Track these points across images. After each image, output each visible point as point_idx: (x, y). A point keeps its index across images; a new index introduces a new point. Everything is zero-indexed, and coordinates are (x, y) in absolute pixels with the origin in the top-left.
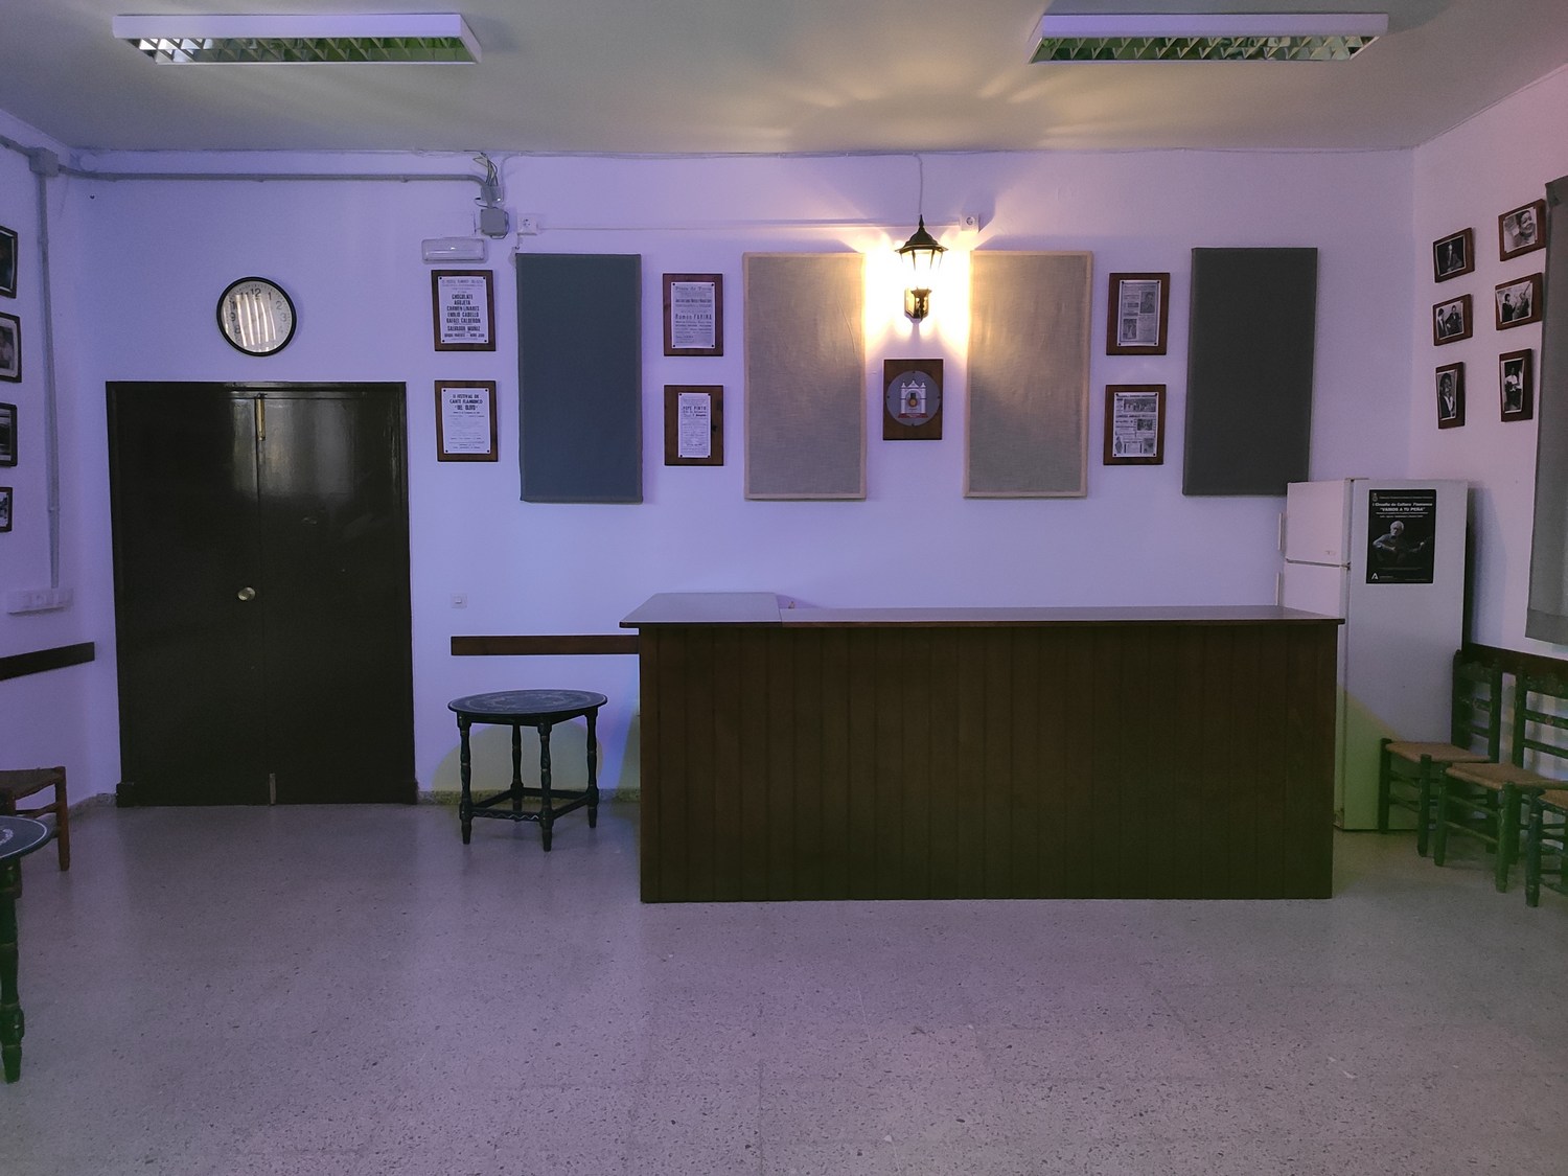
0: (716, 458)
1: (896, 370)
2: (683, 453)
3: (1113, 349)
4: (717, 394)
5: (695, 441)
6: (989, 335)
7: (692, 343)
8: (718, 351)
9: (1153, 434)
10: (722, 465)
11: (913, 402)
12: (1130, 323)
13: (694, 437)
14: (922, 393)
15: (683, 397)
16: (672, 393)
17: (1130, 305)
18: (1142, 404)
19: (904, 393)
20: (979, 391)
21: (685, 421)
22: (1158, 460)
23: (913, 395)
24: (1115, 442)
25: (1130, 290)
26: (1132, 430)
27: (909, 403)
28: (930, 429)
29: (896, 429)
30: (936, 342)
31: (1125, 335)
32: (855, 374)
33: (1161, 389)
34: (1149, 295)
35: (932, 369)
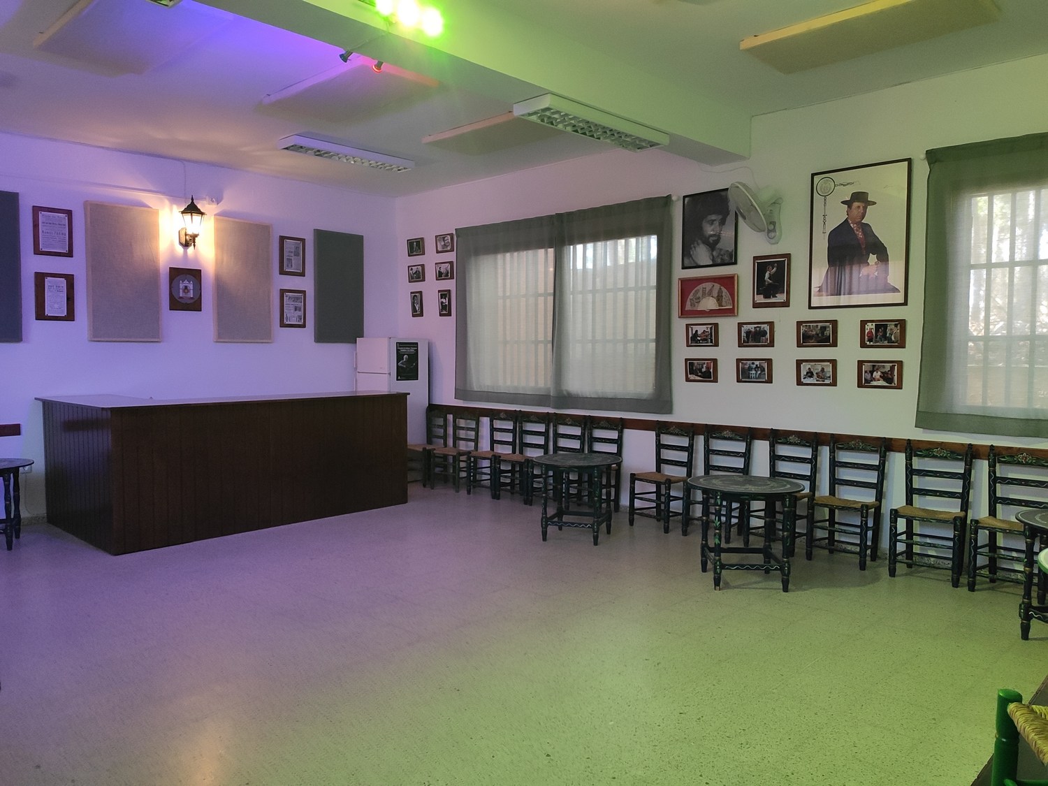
0: (70, 316)
1: (177, 273)
2: (48, 312)
3: (282, 272)
4: (70, 279)
5: (56, 306)
6: (225, 259)
7: (53, 248)
8: (70, 254)
9: (301, 313)
10: (74, 320)
11: (186, 291)
12: (289, 260)
13: (55, 302)
14: (191, 286)
15: (48, 280)
16: (40, 278)
17: (289, 252)
18: (296, 299)
19: (181, 286)
20: (221, 287)
21: (50, 294)
22: (304, 326)
23: (186, 287)
24: (285, 316)
25: (289, 244)
26: (292, 311)
27: (184, 291)
28: (195, 306)
29: (176, 304)
30: (196, 259)
31: (288, 266)
32: (155, 273)
33: (304, 292)
34: (297, 248)
35: (196, 274)
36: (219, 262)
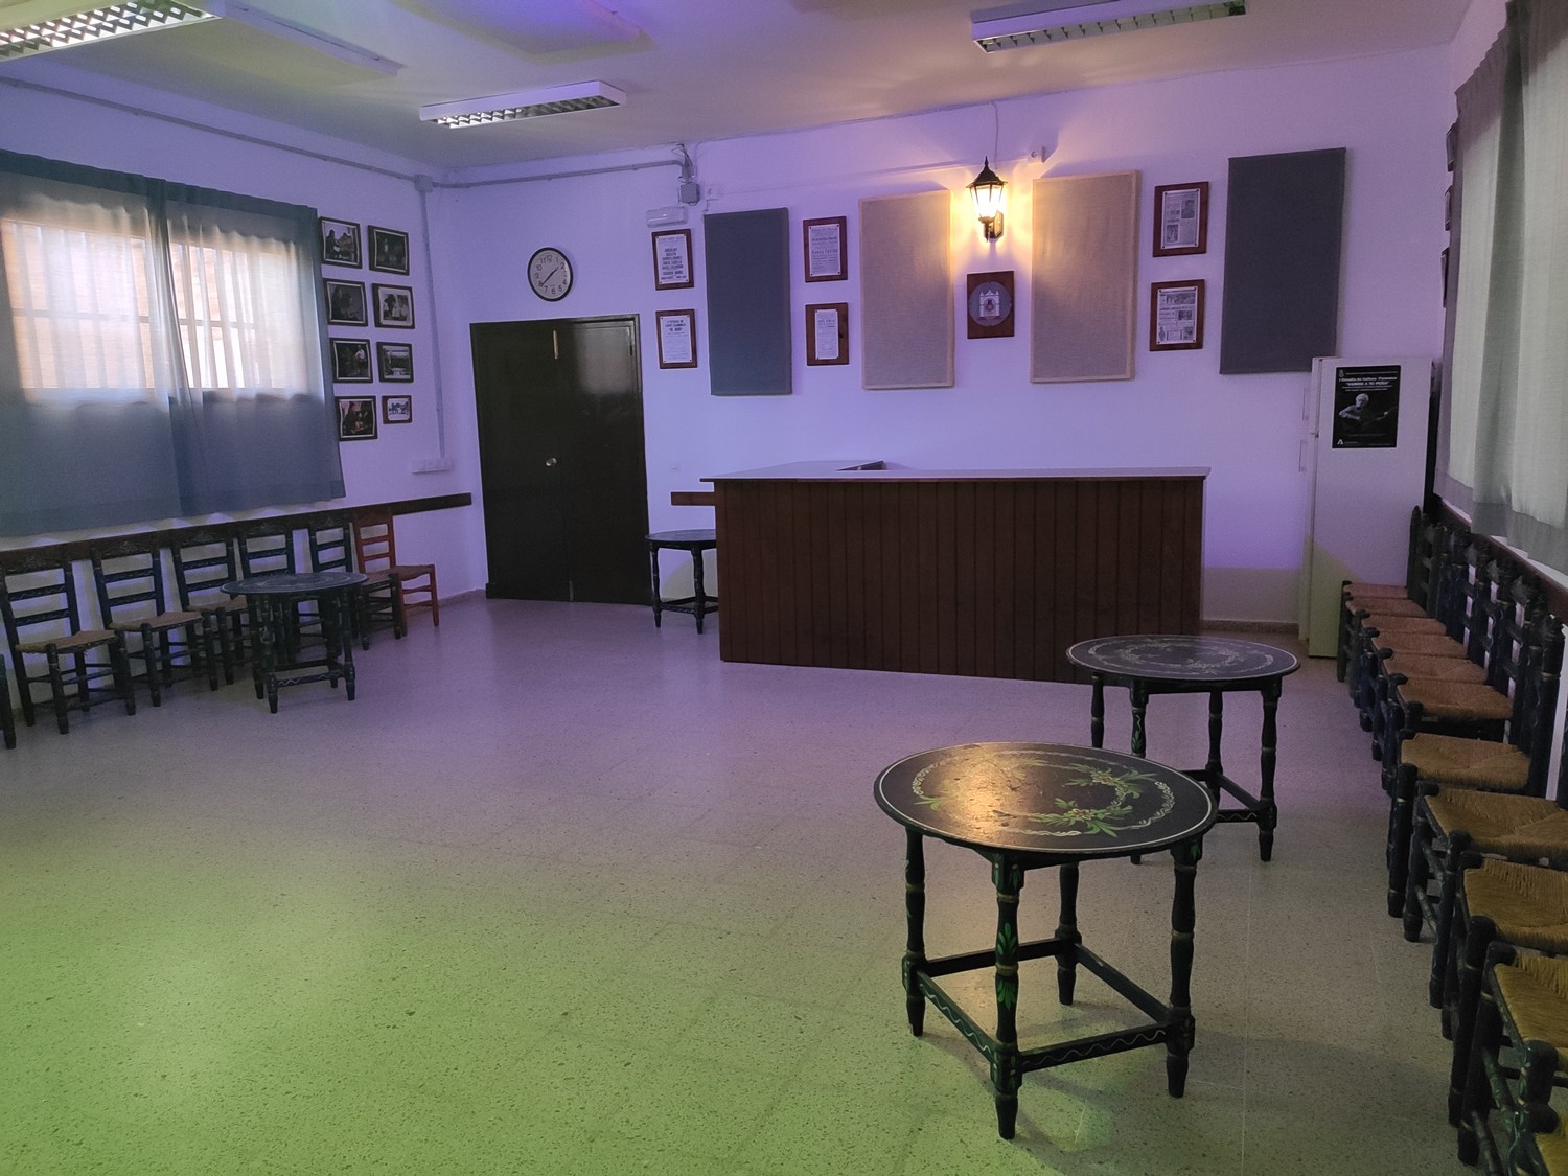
0: (843, 358)
1: (976, 281)
2: (819, 356)
3: (1159, 252)
4: (843, 310)
5: (827, 346)
6: (1049, 247)
7: (824, 272)
8: (843, 276)
9: (1192, 323)
10: (847, 363)
11: (990, 307)
12: (1173, 228)
14: (996, 299)
15: (819, 313)
16: (811, 310)
17: (1172, 212)
18: (1182, 298)
19: (983, 300)
20: (1041, 295)
21: (820, 331)
22: (1198, 345)
23: (990, 302)
24: (1158, 331)
25: (1172, 199)
26: (1173, 321)
27: (986, 308)
28: (1004, 328)
29: (977, 330)
30: (1009, 257)
31: (1168, 238)
32: (943, 287)
33: (1200, 284)
34: (1189, 203)
35: (1003, 280)
36: (1039, 255)
